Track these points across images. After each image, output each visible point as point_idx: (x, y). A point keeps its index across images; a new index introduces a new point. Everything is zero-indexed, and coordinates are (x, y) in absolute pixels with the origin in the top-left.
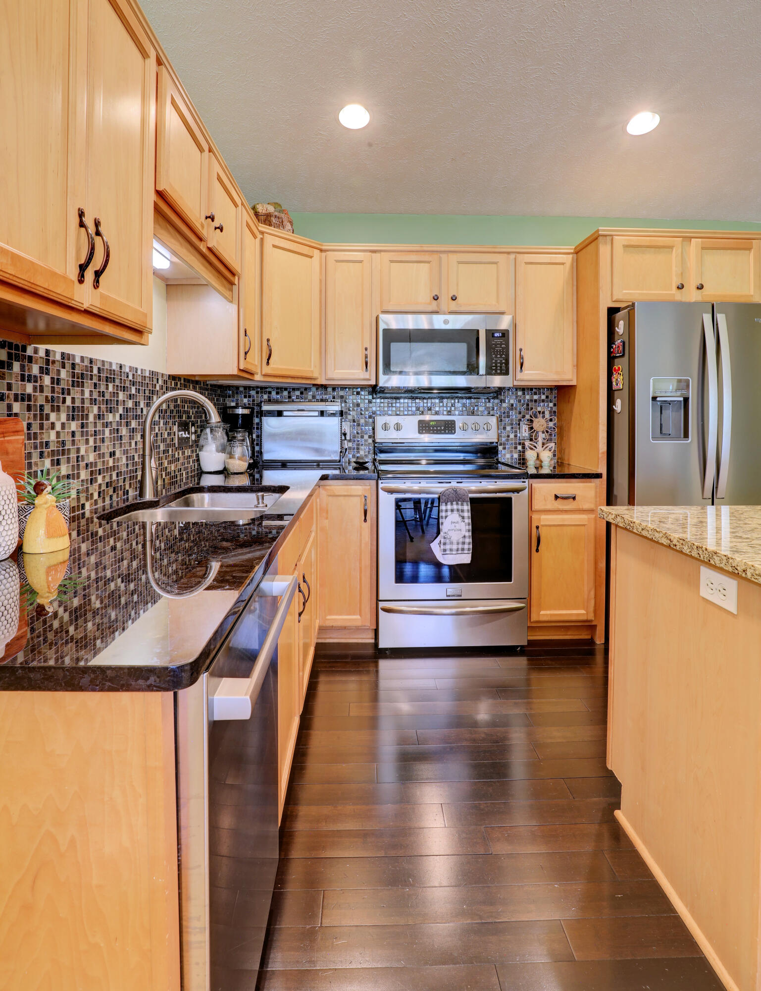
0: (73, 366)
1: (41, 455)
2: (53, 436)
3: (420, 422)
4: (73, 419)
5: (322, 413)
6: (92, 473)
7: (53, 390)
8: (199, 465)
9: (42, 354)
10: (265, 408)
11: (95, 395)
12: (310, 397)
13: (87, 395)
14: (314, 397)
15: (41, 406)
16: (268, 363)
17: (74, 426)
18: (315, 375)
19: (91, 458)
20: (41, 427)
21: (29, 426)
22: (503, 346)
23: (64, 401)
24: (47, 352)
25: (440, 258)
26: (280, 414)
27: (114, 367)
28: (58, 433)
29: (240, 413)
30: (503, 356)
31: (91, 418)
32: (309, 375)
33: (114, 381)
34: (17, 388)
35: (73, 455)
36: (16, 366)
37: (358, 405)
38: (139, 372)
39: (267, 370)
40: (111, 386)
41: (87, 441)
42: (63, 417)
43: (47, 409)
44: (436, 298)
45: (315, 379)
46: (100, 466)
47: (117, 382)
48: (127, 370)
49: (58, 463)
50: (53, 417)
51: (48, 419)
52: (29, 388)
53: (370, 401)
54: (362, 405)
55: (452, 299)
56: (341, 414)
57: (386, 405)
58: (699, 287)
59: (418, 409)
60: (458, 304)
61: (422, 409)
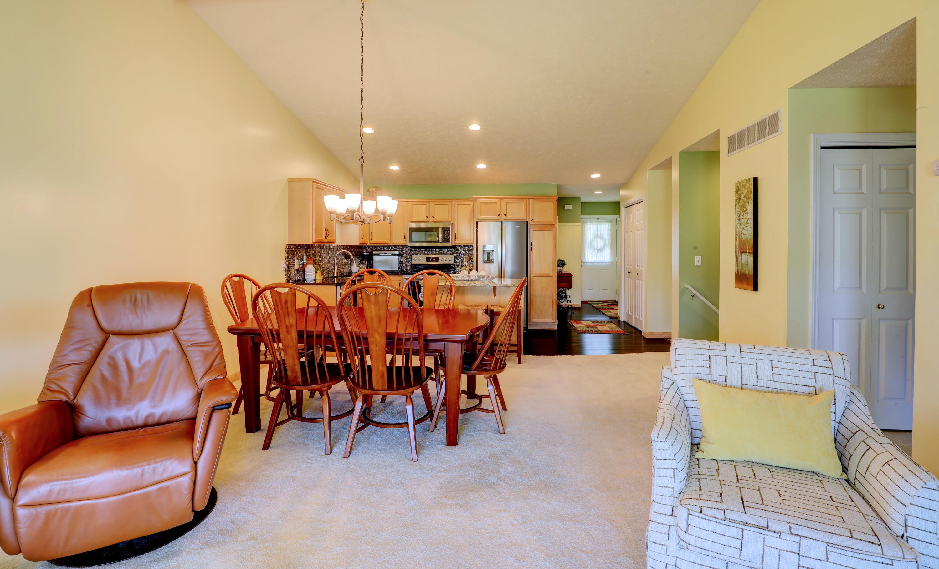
0: (320, 247)
2: (317, 261)
3: (427, 257)
5: (392, 255)
7: (317, 252)
8: (351, 271)
10: (374, 253)
12: (390, 249)
14: (392, 249)
16: (371, 240)
18: (388, 242)
20: (315, 259)
23: (319, 254)
25: (429, 203)
26: (378, 255)
29: (364, 254)
30: (448, 236)
32: (386, 242)
33: (328, 249)
34: (312, 252)
35: (320, 265)
36: (312, 249)
37: (407, 251)
39: (371, 242)
42: (319, 257)
44: (427, 217)
45: (388, 244)
51: (316, 257)
52: (314, 252)
53: (411, 250)
54: (408, 251)
55: (433, 217)
56: (399, 255)
57: (416, 251)
58: (505, 215)
59: (427, 253)
60: (435, 219)
61: (429, 253)
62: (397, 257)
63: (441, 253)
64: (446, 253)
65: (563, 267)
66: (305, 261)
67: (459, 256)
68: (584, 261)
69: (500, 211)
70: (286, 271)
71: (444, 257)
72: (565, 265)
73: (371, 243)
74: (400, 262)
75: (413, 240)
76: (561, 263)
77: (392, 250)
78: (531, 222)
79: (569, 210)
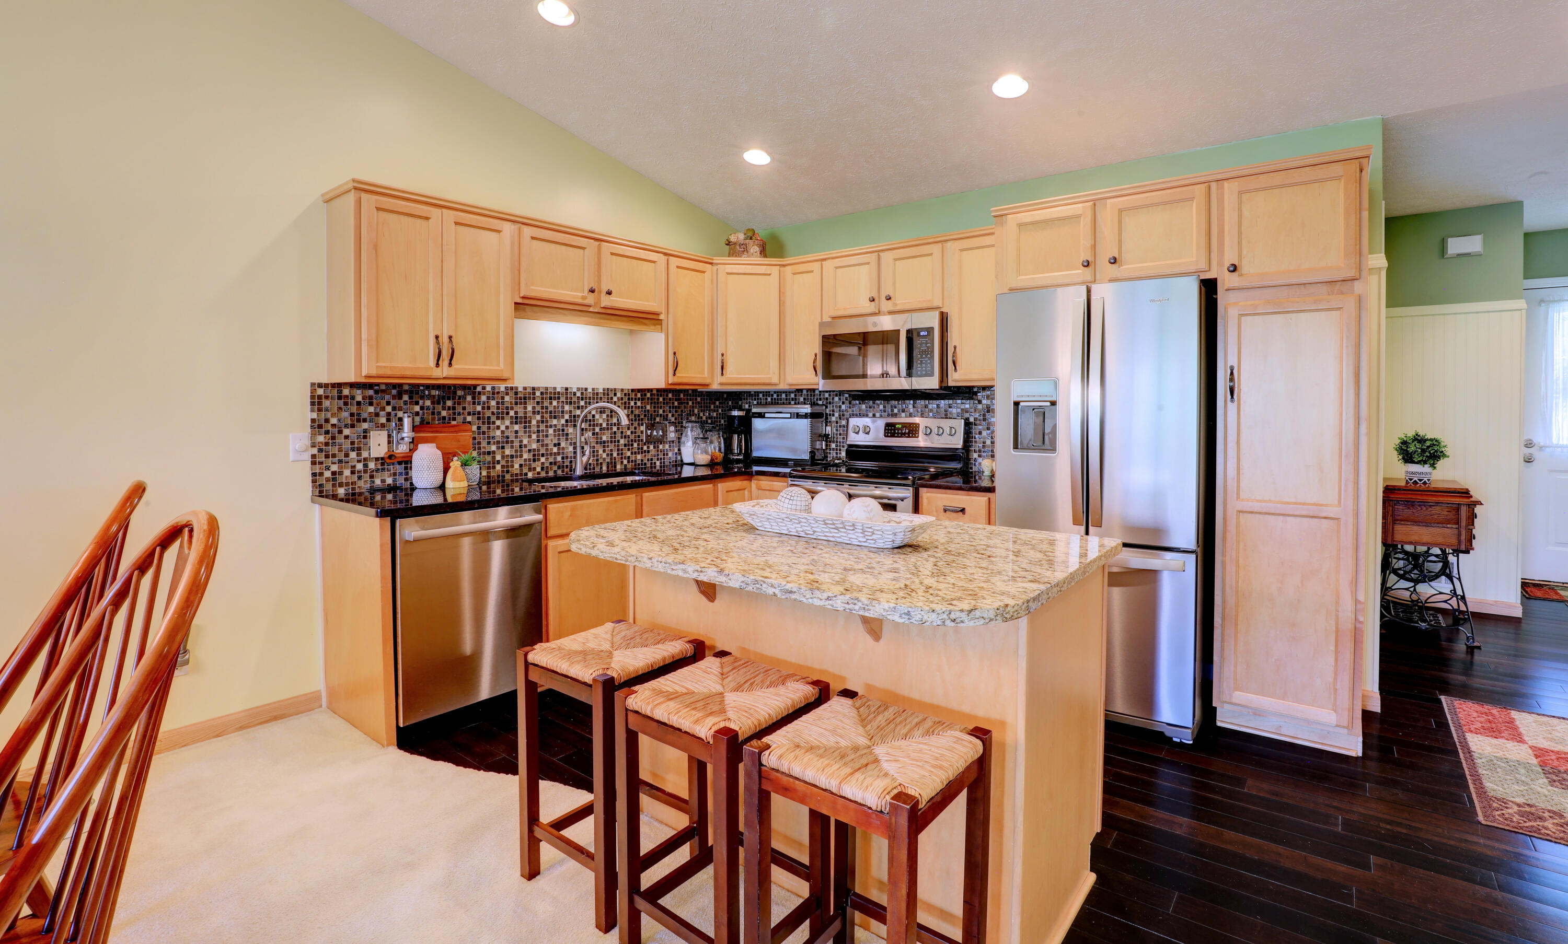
0: (516, 393)
1: (489, 443)
2: (498, 433)
3: (886, 425)
4: (516, 423)
5: (795, 415)
6: (534, 455)
7: (498, 408)
8: (679, 457)
9: (488, 388)
11: (538, 408)
13: (529, 408)
14: (788, 400)
15: (489, 418)
16: (722, 374)
17: (516, 427)
18: (775, 380)
19: (534, 446)
20: (489, 428)
21: (479, 428)
22: (928, 345)
23: (508, 413)
24: (493, 388)
25: (879, 258)
26: (761, 416)
27: (558, 390)
28: (503, 432)
29: (736, 415)
30: (929, 356)
31: (534, 422)
32: (767, 381)
33: (559, 398)
34: (470, 408)
35: (516, 444)
36: (469, 398)
37: (840, 407)
38: (590, 390)
39: (723, 379)
40: (555, 403)
41: (530, 437)
42: (507, 423)
43: (493, 418)
44: (872, 300)
45: (776, 385)
46: (543, 451)
47: (563, 399)
48: (575, 390)
49: (503, 448)
50: (498, 423)
51: (494, 423)
52: (479, 408)
53: (850, 403)
54: (843, 407)
55: (889, 298)
56: (813, 416)
57: (864, 406)
58: (1114, 261)
59: (892, 411)
60: (895, 304)
61: (896, 411)
62: (806, 423)
63: (931, 411)
64: (946, 411)
65: (1433, 466)
66: (407, 432)
67: (984, 420)
68: (1539, 439)
69: (1094, 247)
70: (313, 463)
71: (933, 423)
72: (1445, 456)
73: (721, 384)
74: (817, 436)
75: (835, 373)
76: (1423, 451)
77: (788, 402)
78: (1226, 281)
79: (1468, 254)
